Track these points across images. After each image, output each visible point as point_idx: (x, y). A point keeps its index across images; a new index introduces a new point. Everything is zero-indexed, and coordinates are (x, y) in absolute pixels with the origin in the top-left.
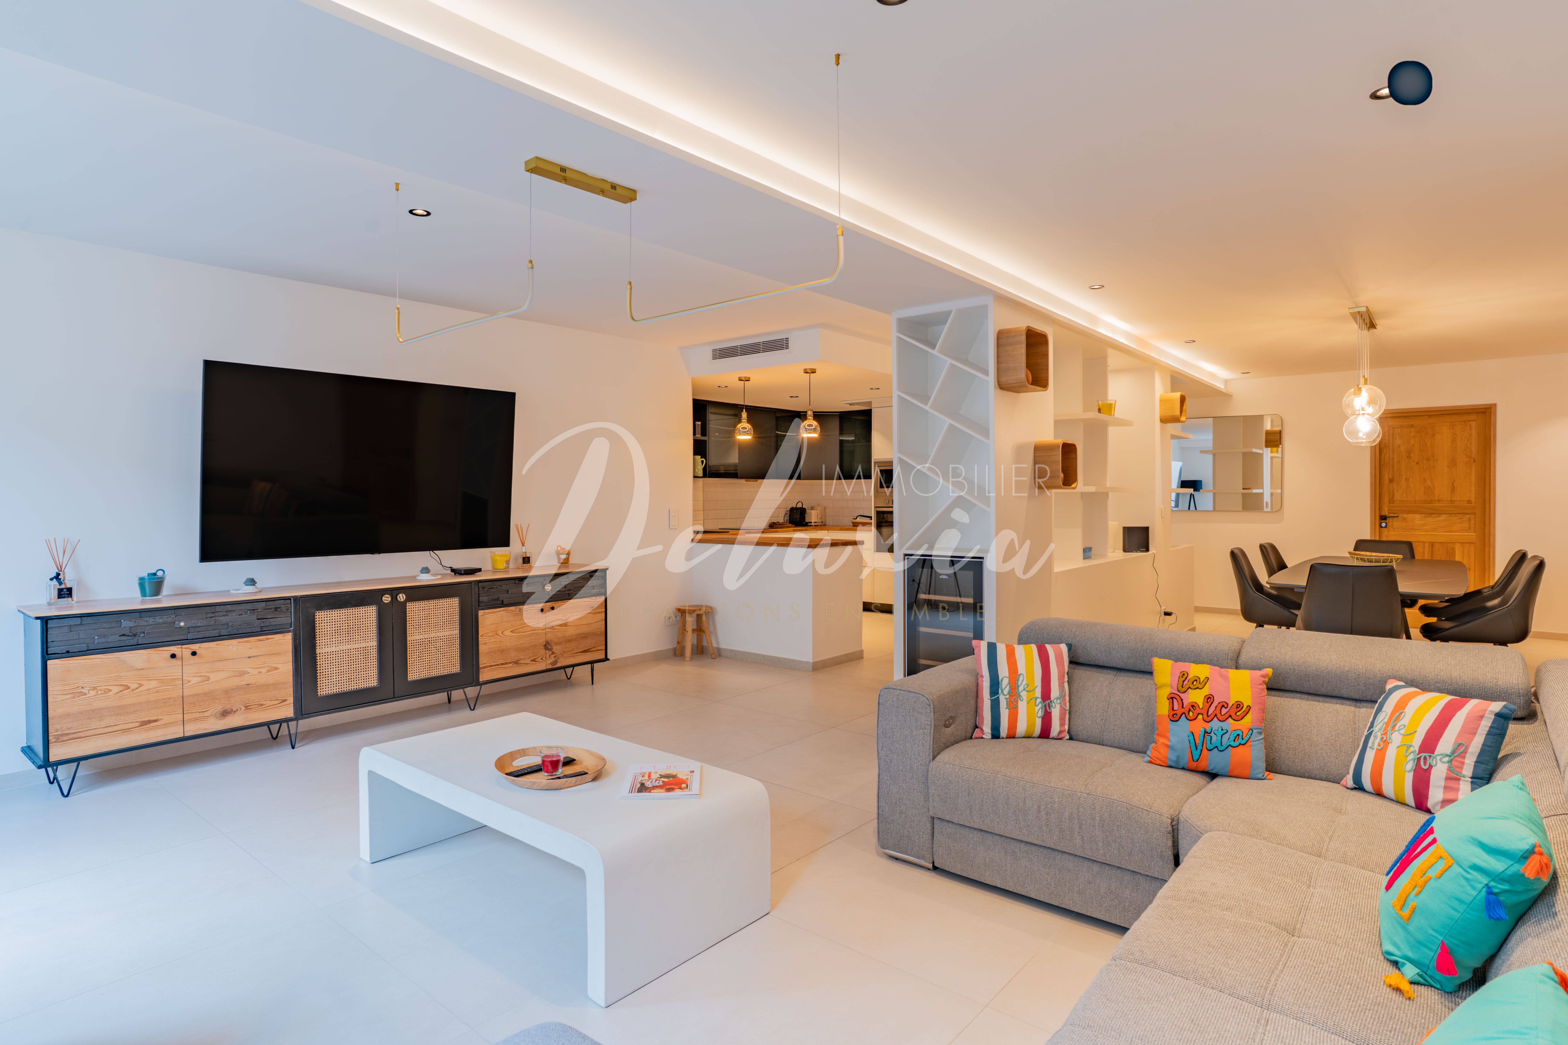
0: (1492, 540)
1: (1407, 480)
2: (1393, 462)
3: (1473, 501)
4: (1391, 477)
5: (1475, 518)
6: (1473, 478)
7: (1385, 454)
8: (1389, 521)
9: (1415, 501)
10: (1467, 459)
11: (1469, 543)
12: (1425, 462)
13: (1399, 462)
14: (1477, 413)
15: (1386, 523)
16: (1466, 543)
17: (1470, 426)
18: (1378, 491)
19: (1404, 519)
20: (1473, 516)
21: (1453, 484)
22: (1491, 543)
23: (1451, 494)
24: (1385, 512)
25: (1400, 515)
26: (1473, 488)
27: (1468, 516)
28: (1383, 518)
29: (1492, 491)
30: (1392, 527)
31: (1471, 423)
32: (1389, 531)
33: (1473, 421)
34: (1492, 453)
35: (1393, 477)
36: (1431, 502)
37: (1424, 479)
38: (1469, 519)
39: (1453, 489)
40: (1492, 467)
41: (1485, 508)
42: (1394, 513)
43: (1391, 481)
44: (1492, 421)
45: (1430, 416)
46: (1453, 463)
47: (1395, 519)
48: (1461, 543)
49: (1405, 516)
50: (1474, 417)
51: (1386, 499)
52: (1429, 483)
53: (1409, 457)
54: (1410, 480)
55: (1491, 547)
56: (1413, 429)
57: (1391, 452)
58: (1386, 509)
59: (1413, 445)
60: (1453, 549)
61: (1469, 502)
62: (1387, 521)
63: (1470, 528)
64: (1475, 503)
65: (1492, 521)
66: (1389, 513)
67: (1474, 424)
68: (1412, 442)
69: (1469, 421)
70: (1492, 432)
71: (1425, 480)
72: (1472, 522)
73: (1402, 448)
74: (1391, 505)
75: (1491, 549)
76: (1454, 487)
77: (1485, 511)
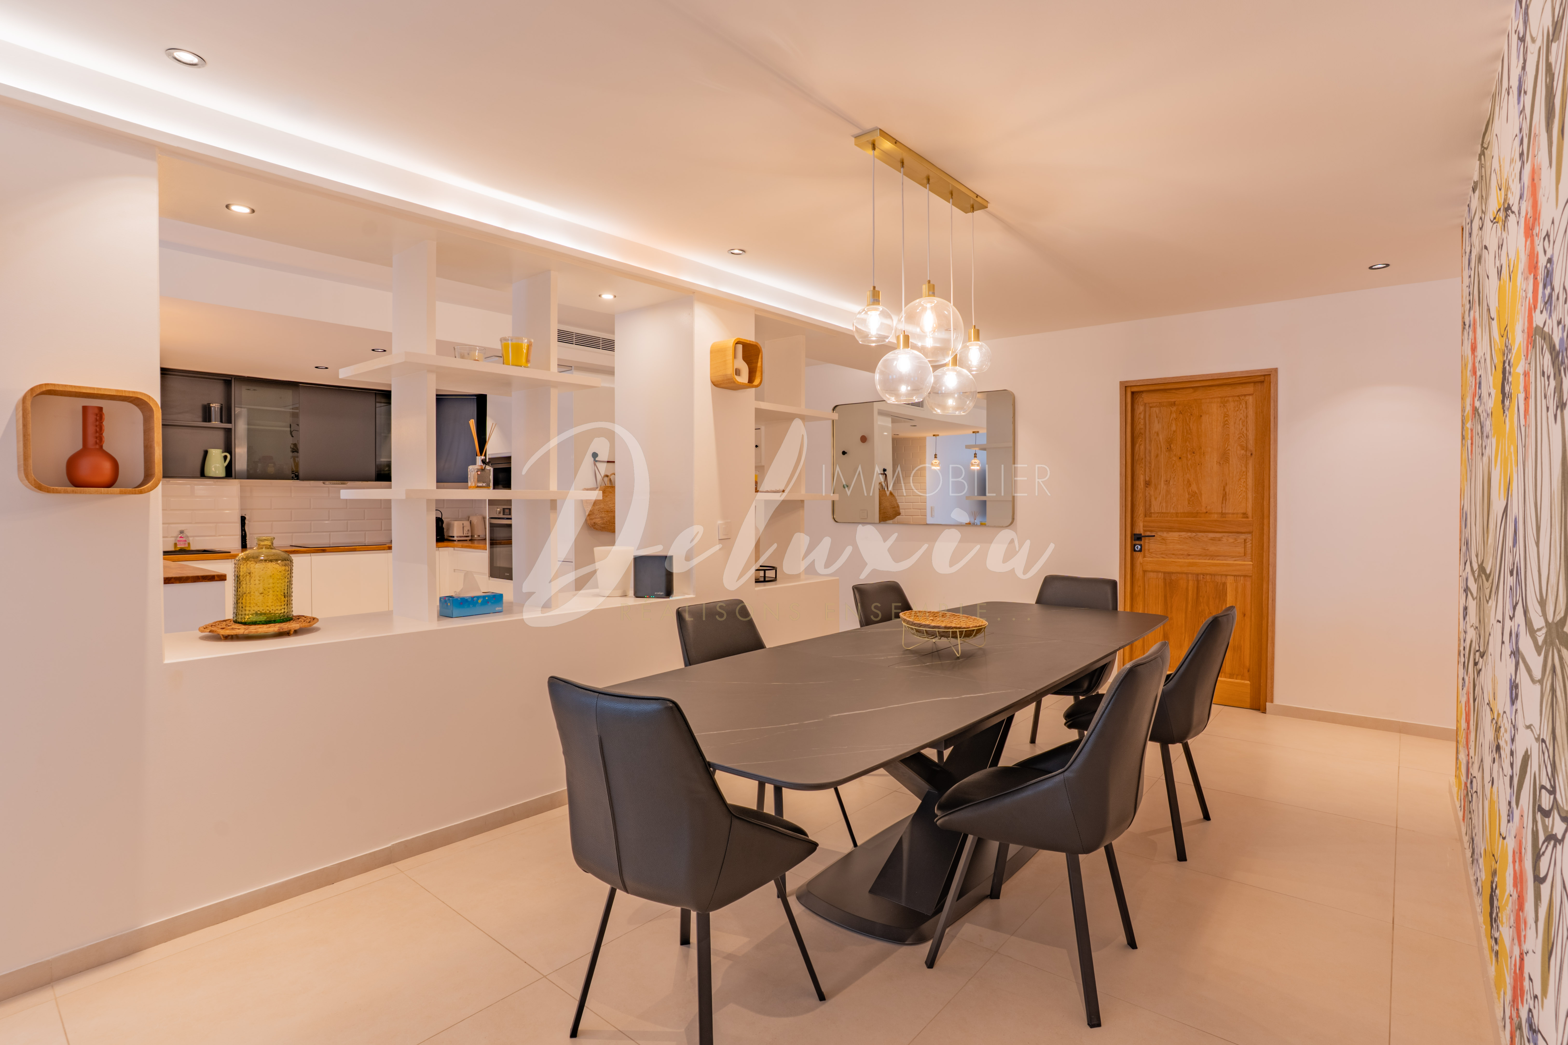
0: (1271, 573)
1: (1167, 482)
2: (1150, 456)
3: (1250, 514)
4: (1147, 479)
5: (1252, 540)
6: (1250, 481)
7: (1140, 445)
8: (1146, 542)
9: (1177, 513)
10: (1243, 452)
11: (1245, 576)
12: (1189, 456)
13: (1157, 456)
14: (1255, 383)
15: (1141, 545)
16: (1241, 576)
17: (1246, 402)
18: (1129, 499)
19: (1163, 539)
20: (1249, 536)
21: (1224, 490)
22: (1271, 577)
23: (1222, 503)
24: (1140, 530)
25: (1159, 533)
26: (1250, 495)
27: (1243, 536)
28: (1137, 537)
29: (1272, 500)
30: (1149, 550)
31: (1247, 398)
32: (1144, 557)
33: (1250, 395)
34: (1272, 442)
35: (1150, 478)
36: (1196, 515)
37: (1189, 481)
38: (1245, 540)
39: (1224, 497)
40: (1272, 463)
41: (1263, 524)
42: (1151, 531)
43: (1147, 484)
44: (1272, 395)
45: (1195, 388)
46: (1225, 457)
47: (1152, 539)
48: (1234, 576)
49: (1165, 535)
50: (1250, 389)
51: (1140, 510)
52: (1194, 487)
53: (1169, 449)
54: (1171, 483)
55: (1270, 583)
56: (1174, 409)
57: (1147, 441)
58: (1141, 524)
59: (1174, 432)
60: (1224, 584)
61: (1245, 515)
62: (1142, 542)
63: (1245, 554)
64: (1253, 518)
65: (1271, 544)
66: (1145, 531)
67: (1250, 399)
68: (1174, 428)
69: (1245, 395)
70: (1272, 411)
71: (1189, 484)
72: (1249, 545)
73: (1161, 437)
74: (1148, 519)
75: (1270, 586)
76: (1226, 493)
77: (1263, 529)
